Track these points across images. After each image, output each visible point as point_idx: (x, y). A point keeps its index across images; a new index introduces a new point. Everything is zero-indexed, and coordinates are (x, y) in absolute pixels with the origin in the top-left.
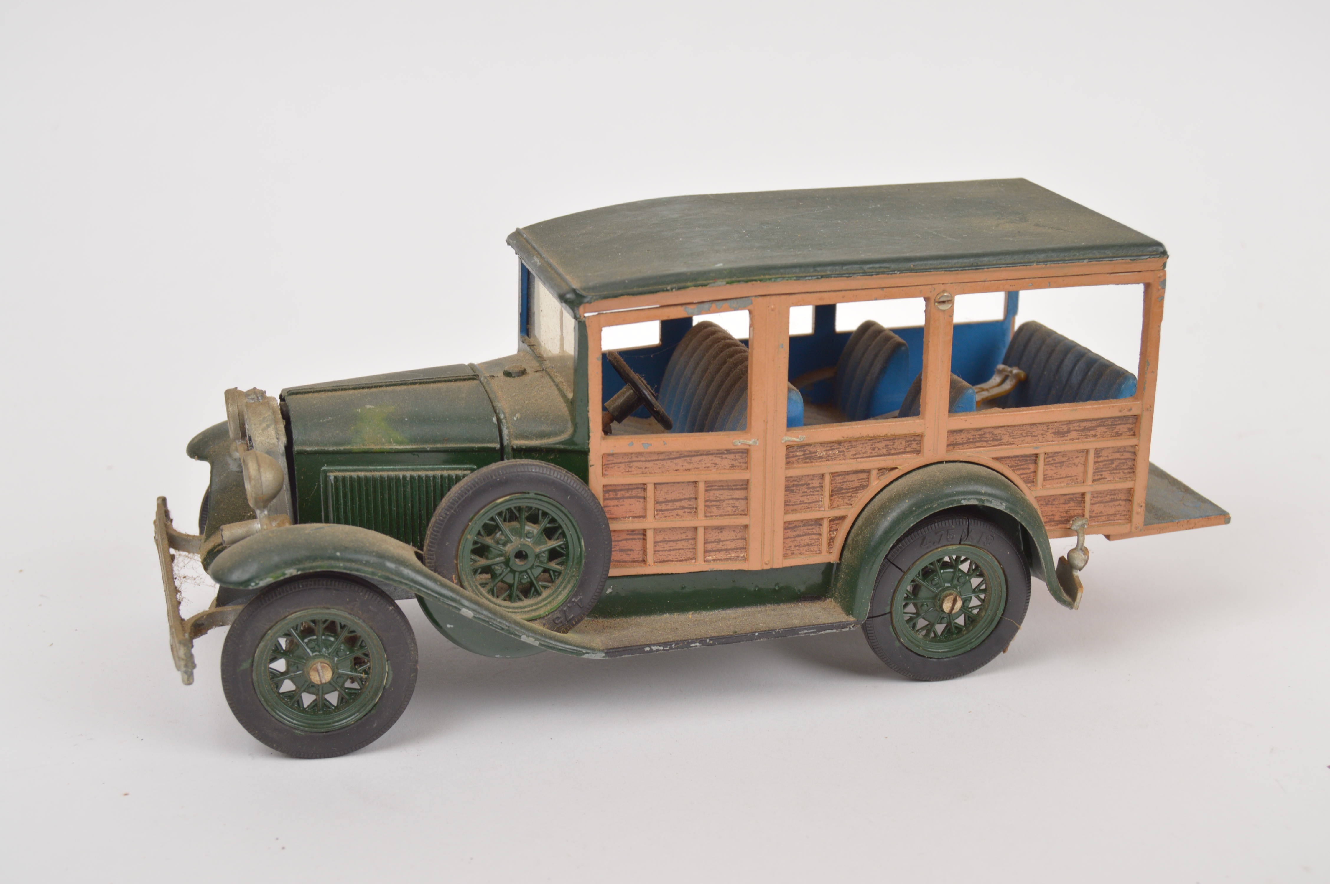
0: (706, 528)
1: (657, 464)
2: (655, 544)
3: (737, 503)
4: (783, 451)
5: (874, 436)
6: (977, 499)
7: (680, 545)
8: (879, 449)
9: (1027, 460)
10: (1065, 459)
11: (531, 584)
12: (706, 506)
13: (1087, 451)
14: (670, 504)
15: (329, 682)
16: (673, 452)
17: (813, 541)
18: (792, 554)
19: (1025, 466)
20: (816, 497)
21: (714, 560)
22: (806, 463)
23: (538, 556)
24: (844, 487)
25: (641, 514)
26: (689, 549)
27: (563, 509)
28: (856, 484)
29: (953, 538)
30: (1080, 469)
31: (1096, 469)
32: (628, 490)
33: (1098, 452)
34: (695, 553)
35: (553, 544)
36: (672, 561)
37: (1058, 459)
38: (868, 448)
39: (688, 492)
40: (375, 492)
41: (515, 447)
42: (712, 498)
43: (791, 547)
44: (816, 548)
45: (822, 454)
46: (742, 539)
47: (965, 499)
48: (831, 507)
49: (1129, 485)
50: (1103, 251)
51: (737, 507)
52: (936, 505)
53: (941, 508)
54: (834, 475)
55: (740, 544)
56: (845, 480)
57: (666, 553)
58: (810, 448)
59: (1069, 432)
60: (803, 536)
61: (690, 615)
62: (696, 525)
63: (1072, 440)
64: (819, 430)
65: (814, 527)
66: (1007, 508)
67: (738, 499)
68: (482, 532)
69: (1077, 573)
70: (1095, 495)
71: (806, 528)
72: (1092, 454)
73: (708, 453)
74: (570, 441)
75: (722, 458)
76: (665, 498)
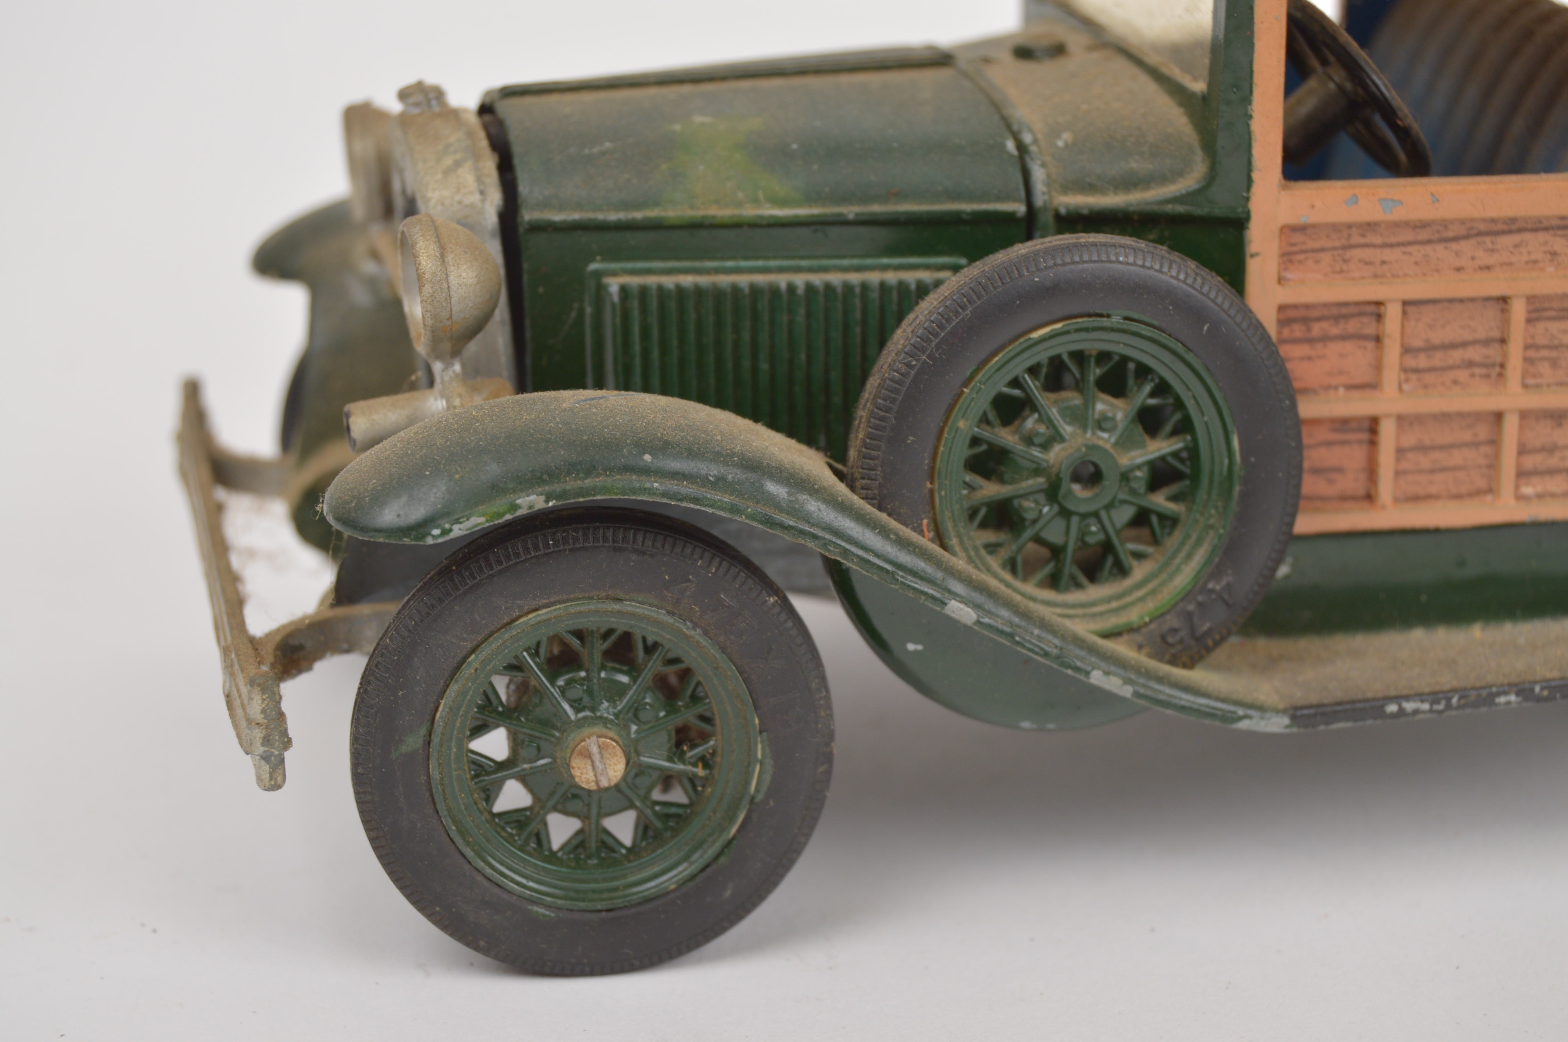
0: (1523, 415)
1: (1410, 254)
2: (1399, 456)
7: (1457, 457)
11: (1107, 547)
12: (1525, 359)
14: (1439, 355)
15: (617, 787)
16: (1452, 221)
21: (1540, 496)
23: (1125, 477)
25: (1367, 379)
26: (1481, 467)
27: (1190, 357)
32: (1337, 319)
34: (1495, 478)
35: (1159, 447)
36: (1438, 497)
39: (1485, 324)
40: (719, 324)
41: (1063, 211)
42: (1541, 340)
57: (1424, 478)
61: (1477, 632)
62: (1499, 408)
68: (992, 416)
73: (1537, 226)
76: (1428, 340)
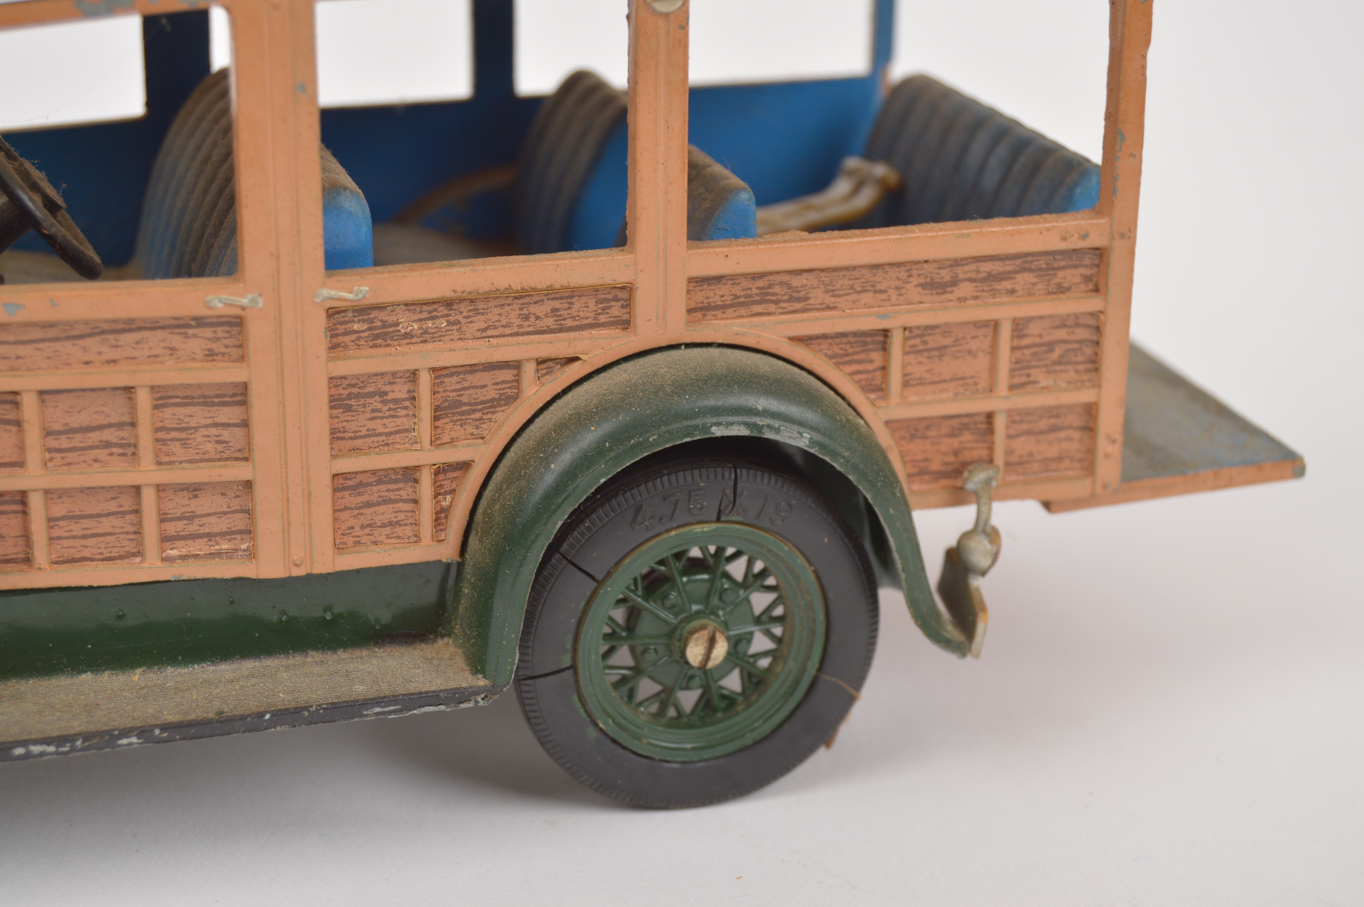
0: (160, 488)
1: (42, 350)
2: (52, 524)
3: (226, 434)
4: (320, 321)
5: (523, 289)
6: (747, 424)
7: (106, 525)
8: (538, 318)
9: (865, 344)
10: (948, 341)
12: (157, 440)
13: (996, 325)
14: (78, 436)
16: (76, 322)
17: (401, 516)
18: (357, 543)
19: (863, 356)
20: (403, 422)
21: (183, 557)
22: (375, 346)
24: (464, 399)
25: (14, 459)
26: (127, 533)
28: (491, 393)
29: (701, 508)
30: (982, 362)
31: (1018, 362)
33: (1019, 327)
34: (140, 543)
36: (92, 560)
37: (935, 341)
38: (513, 314)
39: (116, 410)
42: (169, 424)
43: (352, 528)
44: (408, 531)
45: (410, 328)
46: (243, 511)
47: (718, 424)
48: (436, 442)
49: (1086, 396)
51: (227, 442)
52: (655, 437)
53: (666, 442)
54: (438, 372)
55: (239, 522)
56: (466, 384)
57: (78, 543)
58: (383, 315)
59: (955, 282)
60: (379, 504)
61: (137, 676)
62: (136, 483)
63: (962, 300)
64: (399, 275)
65: (401, 485)
66: (813, 442)
67: (226, 425)
69: (976, 582)
70: (1015, 416)
71: (384, 487)
72: (1006, 331)
73: (155, 325)
75: (186, 336)
76: (67, 424)
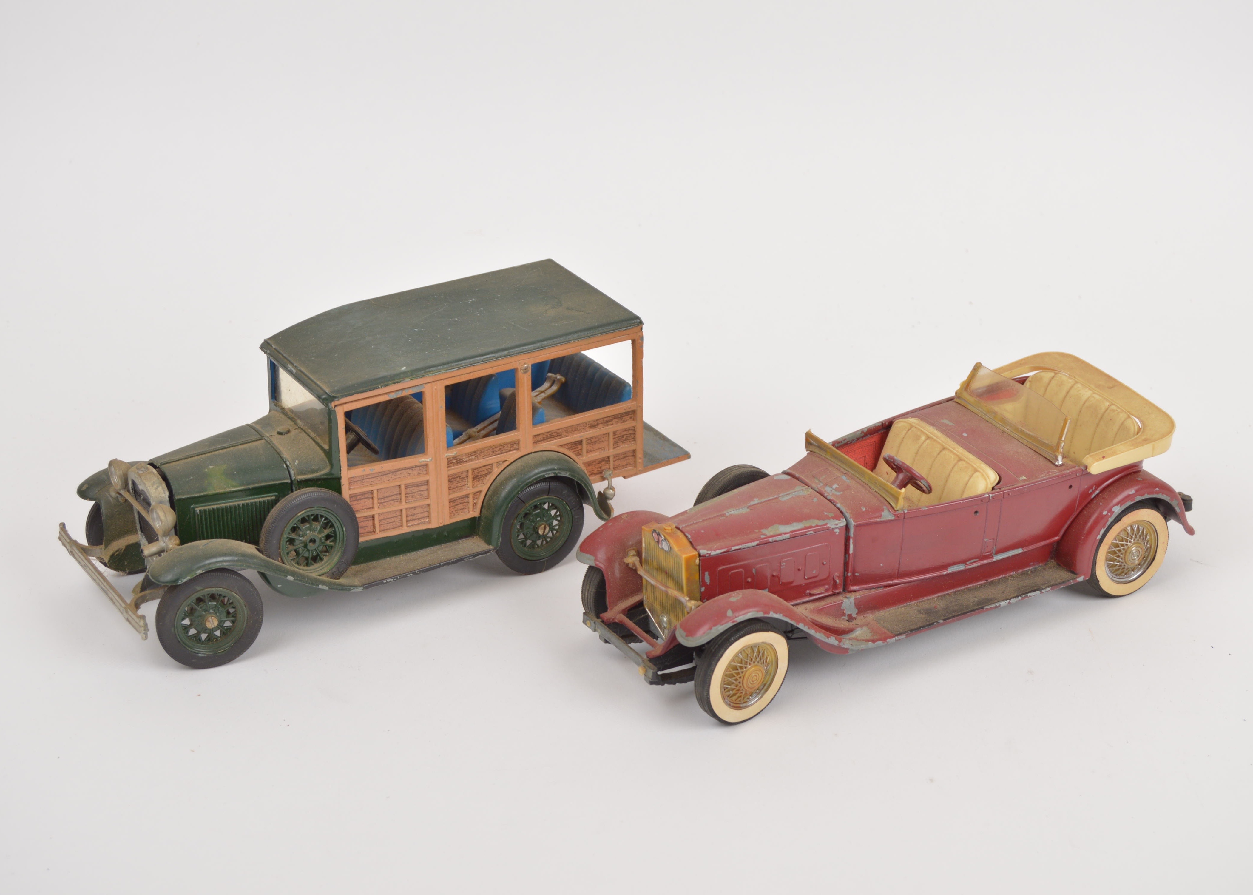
0: (406, 509)
1: (378, 479)
2: (380, 521)
3: (422, 493)
4: (446, 462)
6: (553, 473)
7: (393, 520)
8: (496, 451)
9: (576, 444)
10: (597, 440)
11: (318, 555)
12: (406, 497)
13: (609, 433)
14: (386, 499)
15: (217, 627)
16: (386, 471)
17: (465, 506)
18: (454, 515)
19: (576, 447)
20: (465, 483)
21: (412, 525)
22: (458, 465)
23: (320, 539)
24: (479, 475)
25: (371, 506)
26: (398, 521)
27: (331, 511)
28: (486, 472)
30: (606, 443)
31: (615, 442)
32: (363, 495)
33: (615, 433)
34: (402, 523)
35: (326, 532)
36: (389, 529)
37: (593, 440)
38: (490, 452)
39: (396, 491)
40: (223, 515)
41: (299, 480)
42: (408, 492)
43: (453, 511)
44: (466, 510)
45: (466, 459)
46: (427, 511)
47: (547, 474)
48: (473, 487)
49: (633, 448)
50: (607, 328)
51: (423, 495)
52: (532, 480)
53: (535, 481)
54: (473, 470)
55: (426, 514)
56: (480, 471)
57: (386, 525)
58: (460, 457)
59: (598, 424)
60: (459, 504)
61: (401, 557)
62: (401, 508)
63: (600, 428)
64: (464, 447)
65: (465, 499)
66: (569, 475)
67: (423, 491)
68: (290, 532)
69: (610, 502)
70: (615, 456)
71: (460, 500)
72: (611, 434)
73: (405, 469)
74: (330, 473)
75: (413, 470)
76: (384, 496)
